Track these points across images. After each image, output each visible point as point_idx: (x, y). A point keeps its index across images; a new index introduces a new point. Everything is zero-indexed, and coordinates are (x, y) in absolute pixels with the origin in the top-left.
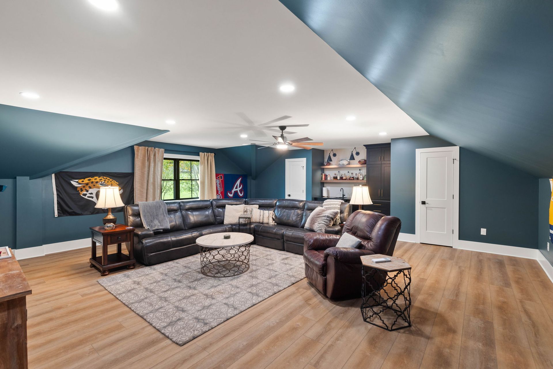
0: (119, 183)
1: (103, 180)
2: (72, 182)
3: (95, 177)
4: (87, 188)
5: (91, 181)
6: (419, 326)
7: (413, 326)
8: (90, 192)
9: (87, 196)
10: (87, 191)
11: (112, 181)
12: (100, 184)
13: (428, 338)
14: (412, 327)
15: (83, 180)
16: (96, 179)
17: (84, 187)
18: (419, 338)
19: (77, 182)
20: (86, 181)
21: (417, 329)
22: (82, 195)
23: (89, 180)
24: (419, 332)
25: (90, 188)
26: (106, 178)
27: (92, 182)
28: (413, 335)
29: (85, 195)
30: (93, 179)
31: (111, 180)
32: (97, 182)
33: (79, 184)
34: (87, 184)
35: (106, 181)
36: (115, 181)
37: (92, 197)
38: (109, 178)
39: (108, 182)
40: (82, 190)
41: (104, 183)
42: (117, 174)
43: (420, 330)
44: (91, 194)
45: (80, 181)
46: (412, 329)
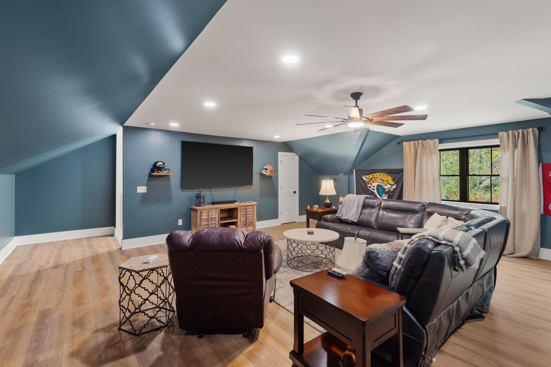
0: (393, 178)
1: (382, 175)
2: (364, 178)
3: (377, 174)
4: (372, 182)
5: (374, 176)
6: (112, 334)
7: (117, 331)
8: (373, 185)
9: (371, 188)
10: (371, 184)
11: (388, 177)
12: (380, 179)
13: (97, 331)
14: (117, 329)
15: (369, 176)
16: (377, 175)
17: (369, 181)
18: (105, 326)
19: (366, 177)
20: (371, 176)
21: (111, 331)
22: (368, 187)
23: (373, 176)
24: (107, 330)
25: (373, 182)
26: (384, 174)
27: (375, 178)
28: (112, 324)
29: (370, 187)
30: (375, 175)
31: (387, 175)
32: (377, 178)
33: (367, 179)
34: (371, 179)
35: (384, 177)
36: (390, 177)
37: (374, 189)
38: (385, 174)
39: (385, 177)
40: (368, 184)
41: (382, 179)
42: (391, 171)
43: (109, 332)
44: (374, 187)
45: (367, 176)
46: (116, 327)
